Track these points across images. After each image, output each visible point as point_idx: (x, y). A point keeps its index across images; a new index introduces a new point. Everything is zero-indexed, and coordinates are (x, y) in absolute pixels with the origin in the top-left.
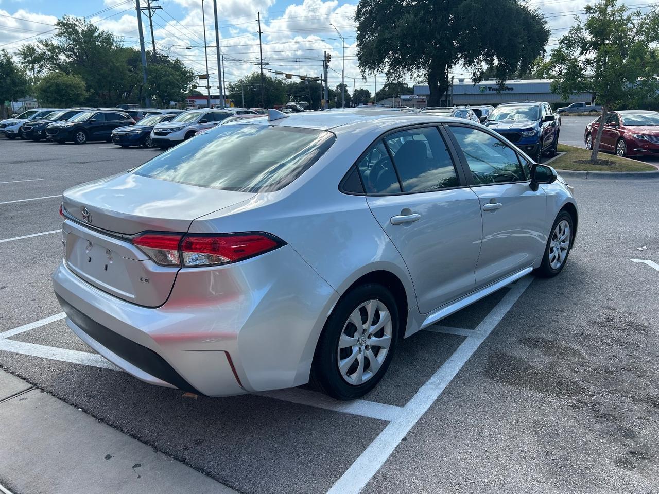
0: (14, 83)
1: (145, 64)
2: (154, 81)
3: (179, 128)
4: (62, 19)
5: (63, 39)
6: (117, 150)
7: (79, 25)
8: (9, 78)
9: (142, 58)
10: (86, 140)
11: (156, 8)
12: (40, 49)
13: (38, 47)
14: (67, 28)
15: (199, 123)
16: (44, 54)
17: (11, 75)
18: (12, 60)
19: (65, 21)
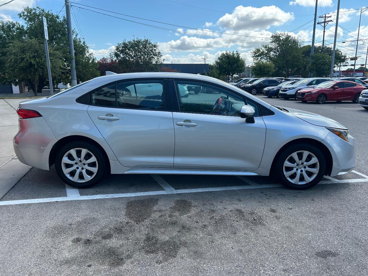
0: (238, 66)
1: (312, 53)
2: (315, 63)
3: (294, 88)
4: (274, 34)
5: (274, 44)
6: (265, 98)
7: (282, 36)
8: (236, 64)
9: (312, 50)
10: (256, 93)
11: (329, 21)
12: (263, 49)
13: (261, 48)
14: (276, 39)
15: (307, 85)
16: (263, 52)
17: (237, 63)
18: (240, 56)
19: (275, 35)
